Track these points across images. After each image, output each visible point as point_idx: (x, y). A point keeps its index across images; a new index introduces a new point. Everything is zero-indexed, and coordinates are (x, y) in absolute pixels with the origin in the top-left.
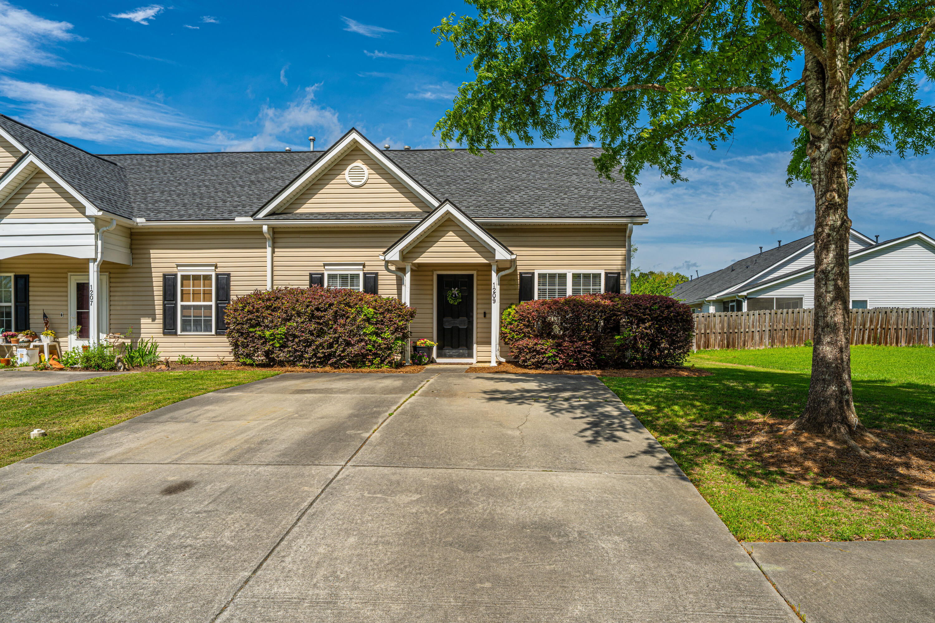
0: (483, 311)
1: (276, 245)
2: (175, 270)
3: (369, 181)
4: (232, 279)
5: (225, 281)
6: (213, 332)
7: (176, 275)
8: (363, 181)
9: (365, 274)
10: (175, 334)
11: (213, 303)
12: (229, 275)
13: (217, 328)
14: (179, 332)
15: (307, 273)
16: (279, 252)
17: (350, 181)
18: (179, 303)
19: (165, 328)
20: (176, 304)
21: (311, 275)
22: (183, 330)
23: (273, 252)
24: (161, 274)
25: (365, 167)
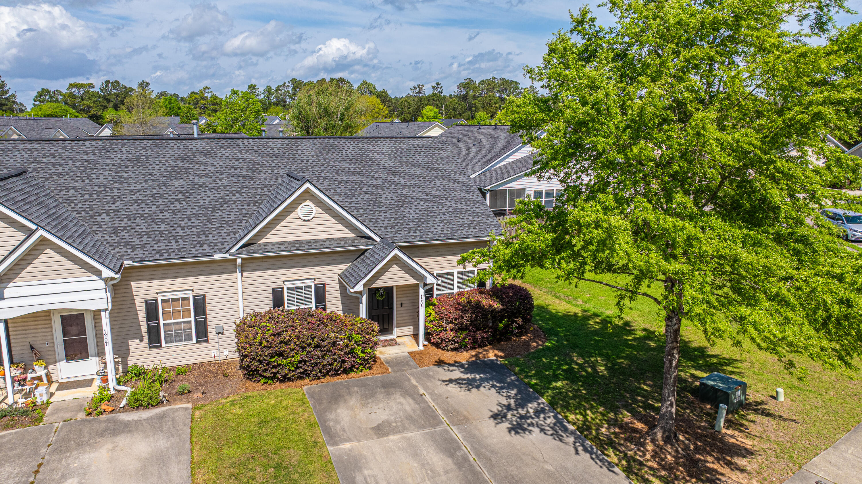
0: (400, 303)
1: (244, 269)
2: (156, 295)
3: (317, 216)
4: (207, 298)
5: (201, 301)
6: (194, 340)
7: (156, 300)
8: (312, 216)
9: (316, 285)
10: (160, 346)
11: (192, 319)
12: (204, 296)
13: (197, 337)
14: (163, 345)
15: (271, 288)
16: (246, 274)
17: (302, 217)
18: (162, 322)
19: (150, 342)
20: (159, 324)
21: (273, 289)
22: (166, 342)
23: (242, 275)
24: (143, 300)
25: (312, 205)
